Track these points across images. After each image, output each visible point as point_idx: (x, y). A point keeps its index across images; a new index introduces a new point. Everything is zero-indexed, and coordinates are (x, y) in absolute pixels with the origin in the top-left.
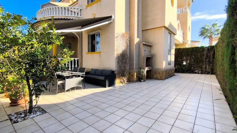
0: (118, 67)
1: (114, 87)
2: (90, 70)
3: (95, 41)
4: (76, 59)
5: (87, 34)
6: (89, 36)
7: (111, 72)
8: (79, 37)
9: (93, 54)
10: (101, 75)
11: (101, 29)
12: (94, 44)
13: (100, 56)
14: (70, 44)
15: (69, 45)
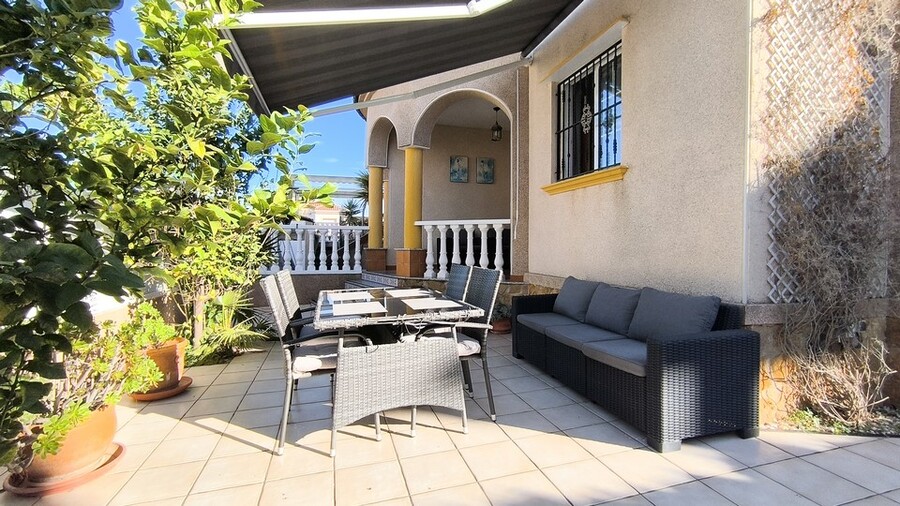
0: (781, 271)
1: (744, 468)
2: (556, 287)
3: (592, 110)
4: (498, 225)
5: (550, 85)
6: (558, 95)
7: (714, 313)
8: (513, 108)
9: (580, 192)
10: (625, 331)
11: (626, 17)
12: (586, 130)
13: (622, 196)
14: (490, 163)
15: (486, 169)
